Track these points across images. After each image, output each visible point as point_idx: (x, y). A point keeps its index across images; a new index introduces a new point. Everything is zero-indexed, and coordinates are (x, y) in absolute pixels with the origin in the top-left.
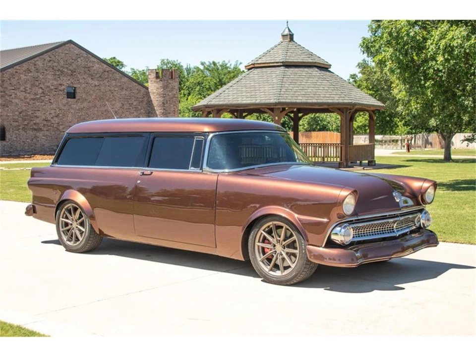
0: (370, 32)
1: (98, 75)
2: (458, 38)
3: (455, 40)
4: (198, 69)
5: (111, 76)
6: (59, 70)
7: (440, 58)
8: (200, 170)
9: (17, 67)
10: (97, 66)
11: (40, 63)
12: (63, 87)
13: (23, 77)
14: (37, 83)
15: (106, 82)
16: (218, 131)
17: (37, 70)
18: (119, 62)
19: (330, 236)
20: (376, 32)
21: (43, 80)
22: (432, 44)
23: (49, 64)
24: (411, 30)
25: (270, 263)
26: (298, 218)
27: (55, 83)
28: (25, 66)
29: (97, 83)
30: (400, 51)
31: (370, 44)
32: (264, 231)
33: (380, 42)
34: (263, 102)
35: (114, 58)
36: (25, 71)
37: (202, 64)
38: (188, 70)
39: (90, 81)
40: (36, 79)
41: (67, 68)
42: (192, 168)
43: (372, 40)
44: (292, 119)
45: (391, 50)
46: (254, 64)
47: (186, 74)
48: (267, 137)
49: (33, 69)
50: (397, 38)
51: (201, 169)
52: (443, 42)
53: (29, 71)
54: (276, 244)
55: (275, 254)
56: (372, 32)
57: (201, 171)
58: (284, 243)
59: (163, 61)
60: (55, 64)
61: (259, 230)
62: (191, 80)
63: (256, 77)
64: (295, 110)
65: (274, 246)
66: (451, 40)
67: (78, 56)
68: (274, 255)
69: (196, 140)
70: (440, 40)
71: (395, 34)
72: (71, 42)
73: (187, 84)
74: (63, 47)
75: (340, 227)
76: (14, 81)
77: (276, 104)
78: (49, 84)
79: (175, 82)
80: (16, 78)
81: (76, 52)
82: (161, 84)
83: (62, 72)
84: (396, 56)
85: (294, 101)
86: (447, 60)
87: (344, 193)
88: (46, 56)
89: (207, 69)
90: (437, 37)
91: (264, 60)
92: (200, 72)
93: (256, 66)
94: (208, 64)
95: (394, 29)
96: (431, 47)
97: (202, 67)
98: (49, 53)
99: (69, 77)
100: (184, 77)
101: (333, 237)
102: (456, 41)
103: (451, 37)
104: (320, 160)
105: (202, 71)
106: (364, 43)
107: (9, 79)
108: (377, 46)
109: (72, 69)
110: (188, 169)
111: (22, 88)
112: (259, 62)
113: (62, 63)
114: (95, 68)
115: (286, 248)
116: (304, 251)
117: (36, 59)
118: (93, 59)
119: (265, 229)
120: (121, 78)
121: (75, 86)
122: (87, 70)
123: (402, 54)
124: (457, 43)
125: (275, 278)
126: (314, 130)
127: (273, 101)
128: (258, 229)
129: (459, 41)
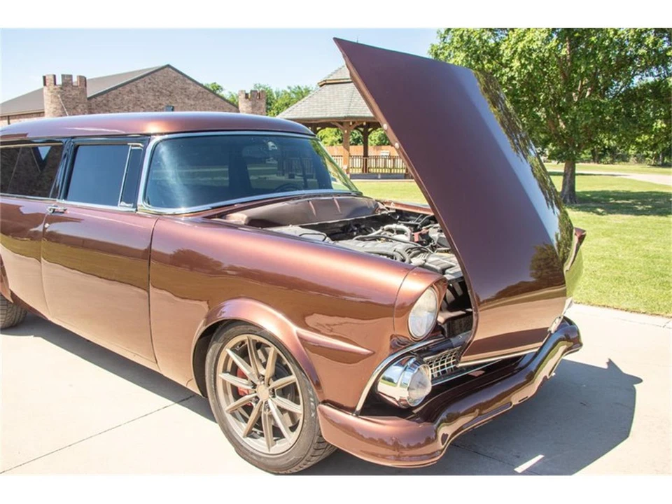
0: (439, 38)
1: (194, 96)
2: (538, 40)
3: (534, 41)
4: (286, 93)
5: (205, 96)
6: (158, 91)
7: (516, 64)
8: (133, 207)
9: (120, 89)
10: (192, 87)
11: (141, 85)
12: (163, 106)
13: (126, 97)
14: (139, 103)
15: (201, 101)
16: (168, 131)
17: (139, 92)
18: (219, 86)
19: (375, 384)
20: (445, 38)
21: (144, 101)
22: (506, 48)
23: (149, 86)
24: (484, 33)
25: (249, 415)
26: (298, 334)
27: (155, 102)
28: (128, 88)
29: (193, 103)
30: (471, 57)
31: (439, 52)
32: (233, 349)
33: (449, 48)
34: (333, 116)
35: (215, 83)
36: (128, 92)
37: (289, 88)
38: (278, 94)
39: (186, 100)
40: (138, 99)
41: (166, 90)
42: (123, 203)
43: (441, 46)
44: (362, 133)
45: (463, 55)
46: (325, 81)
47: (275, 96)
48: (271, 144)
49: (134, 90)
50: (469, 41)
51: (135, 206)
52: (520, 45)
53: (131, 92)
54: (258, 383)
55: (257, 402)
56: (441, 37)
57: (134, 210)
58: (274, 384)
59: (255, 85)
60: (155, 86)
61: (222, 348)
62: (280, 101)
63: (327, 92)
64: (364, 124)
65: (255, 386)
66: (530, 42)
67: (176, 79)
68: (254, 404)
69: (131, 150)
70: (516, 43)
71: (466, 38)
72: (168, 66)
73: (276, 105)
74: (162, 71)
75: (401, 364)
76: (118, 101)
77: (345, 118)
78: (150, 104)
79: (263, 102)
80: (120, 99)
81: (174, 75)
82: (250, 103)
83: (161, 93)
84: (467, 61)
85: (362, 115)
86: (524, 66)
87: (413, 285)
88: (147, 79)
89: (293, 92)
90: (513, 39)
91: (335, 77)
92: (287, 95)
93: (328, 82)
94: (294, 88)
95: (465, 32)
96: (506, 51)
97: (289, 91)
98: (150, 76)
99: (167, 98)
100: (274, 99)
101: (383, 388)
102: (535, 43)
103: (530, 38)
104: (386, 172)
105: (289, 94)
106: (432, 50)
107: (114, 100)
108: (446, 54)
109: (170, 90)
110: (116, 205)
111: (125, 107)
112: (331, 78)
113: (161, 85)
114: (190, 89)
115: (277, 397)
116: (313, 415)
117: (137, 82)
118: (189, 81)
119: (235, 346)
120: (214, 98)
121: (173, 105)
122: (183, 91)
123: (474, 59)
124: (537, 45)
125: (256, 455)
126: (384, 144)
127: (342, 115)
128: (221, 345)
129: (539, 43)
